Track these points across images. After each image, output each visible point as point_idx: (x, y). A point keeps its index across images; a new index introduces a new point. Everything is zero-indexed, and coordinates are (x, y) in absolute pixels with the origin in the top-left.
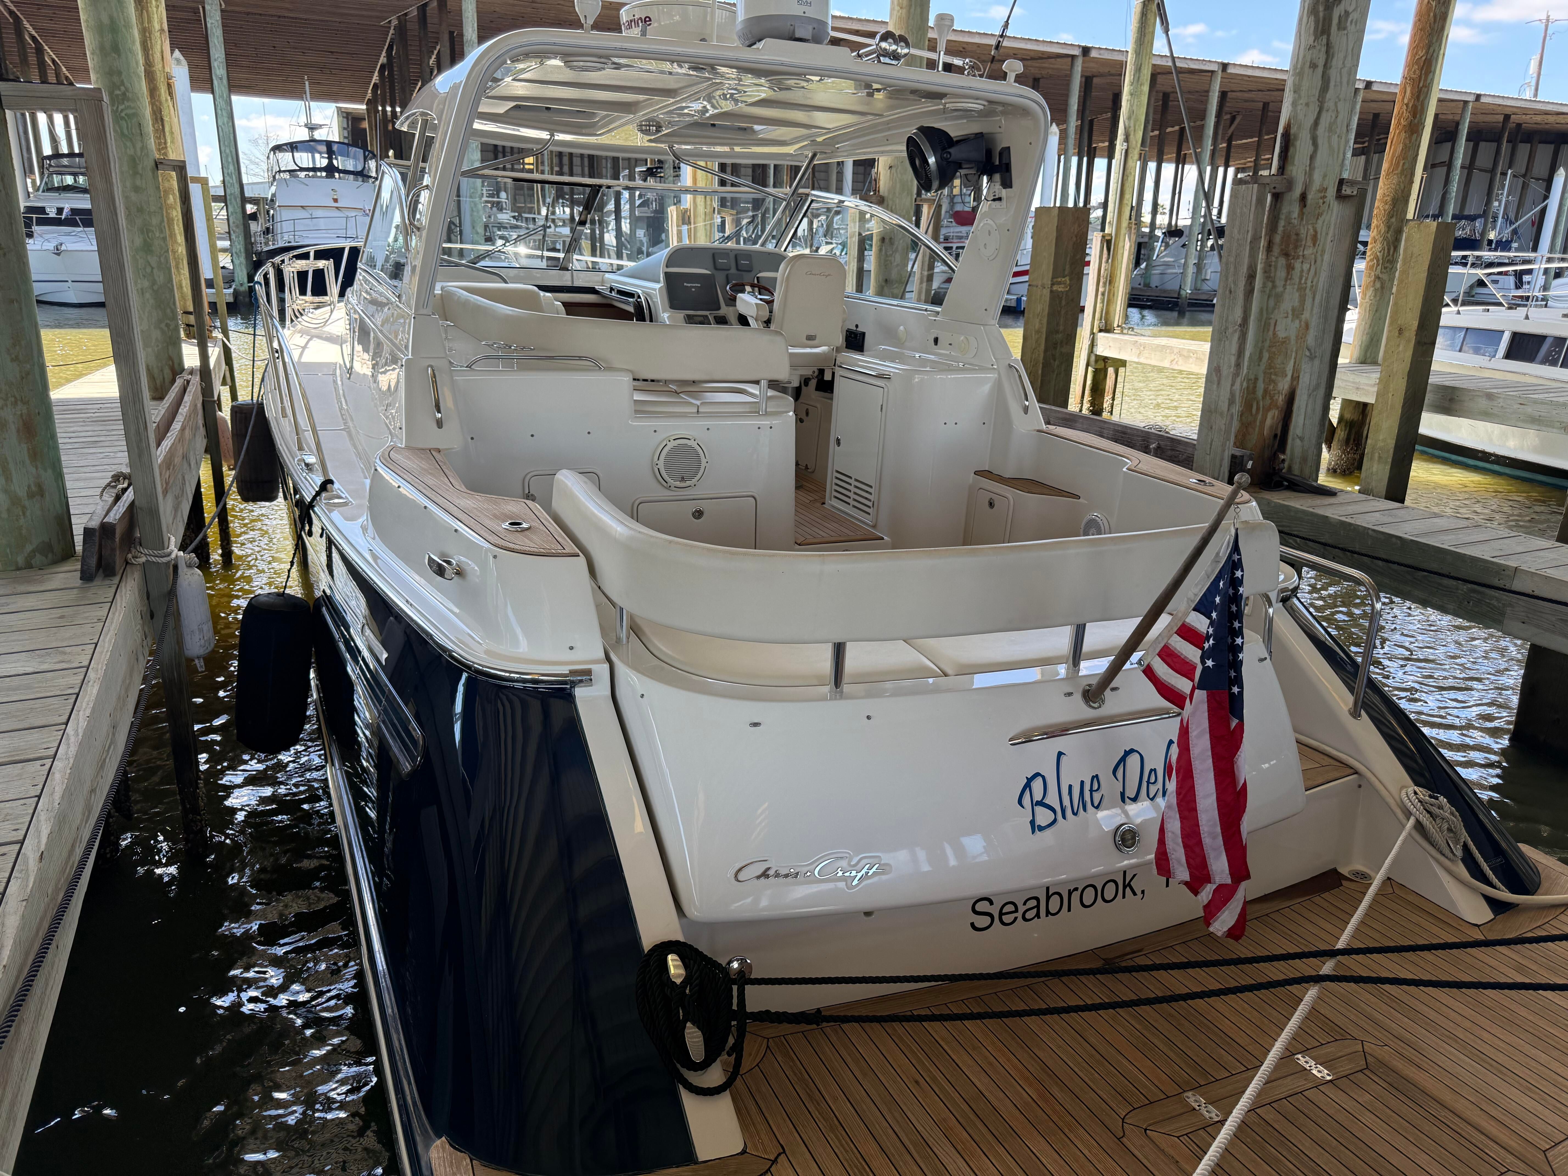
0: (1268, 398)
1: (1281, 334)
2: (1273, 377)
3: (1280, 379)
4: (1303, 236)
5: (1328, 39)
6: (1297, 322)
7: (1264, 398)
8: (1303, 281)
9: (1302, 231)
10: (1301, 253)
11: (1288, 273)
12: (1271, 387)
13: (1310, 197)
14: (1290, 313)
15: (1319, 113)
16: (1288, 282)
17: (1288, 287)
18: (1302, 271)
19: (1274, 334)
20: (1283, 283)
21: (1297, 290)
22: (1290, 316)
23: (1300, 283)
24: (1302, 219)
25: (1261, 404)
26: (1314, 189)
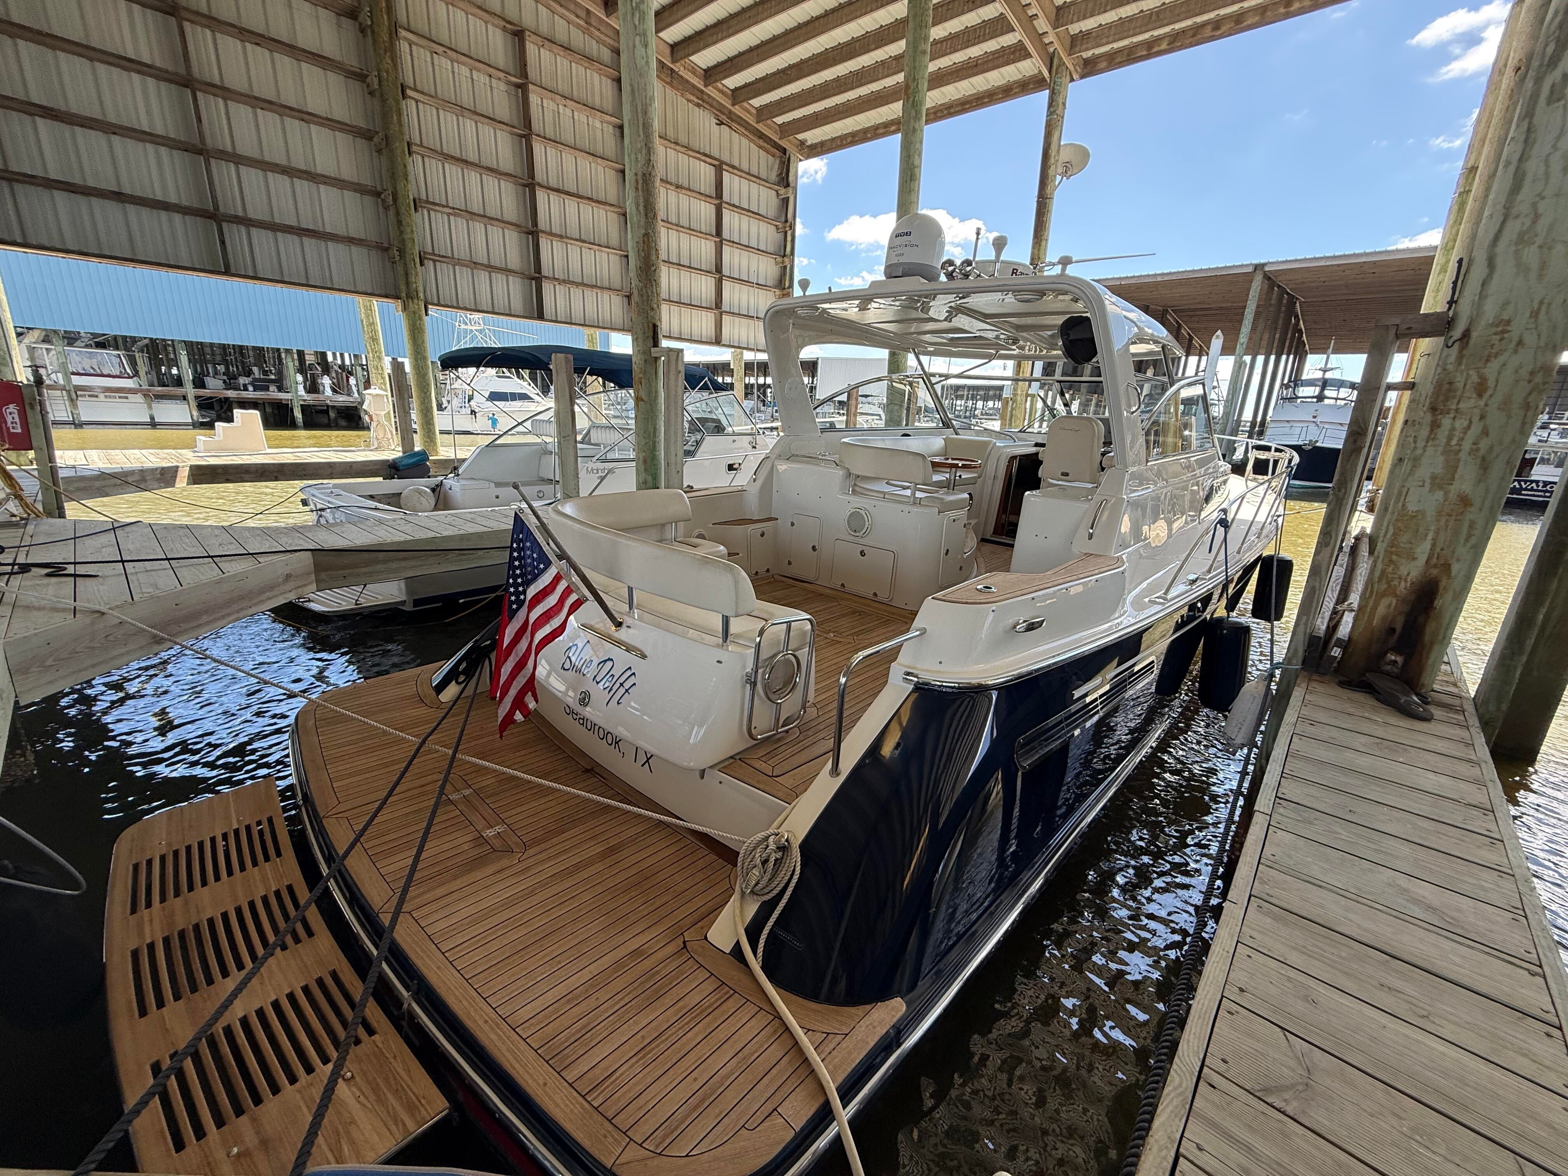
0: (1384, 581)
1: (1412, 507)
2: (1394, 557)
3: (1404, 561)
4: (1460, 385)
5: (1530, 123)
6: (1439, 495)
7: (1380, 579)
8: (1454, 442)
9: (1458, 379)
10: (1454, 407)
11: (1432, 430)
12: (1390, 569)
13: (1474, 334)
14: (1428, 481)
15: (1503, 223)
16: (1431, 443)
17: (1428, 449)
18: (1453, 429)
19: (1403, 505)
20: (1424, 444)
21: (1443, 454)
22: (1427, 485)
23: (1448, 443)
24: (1460, 364)
25: (1376, 586)
26: (1483, 323)
